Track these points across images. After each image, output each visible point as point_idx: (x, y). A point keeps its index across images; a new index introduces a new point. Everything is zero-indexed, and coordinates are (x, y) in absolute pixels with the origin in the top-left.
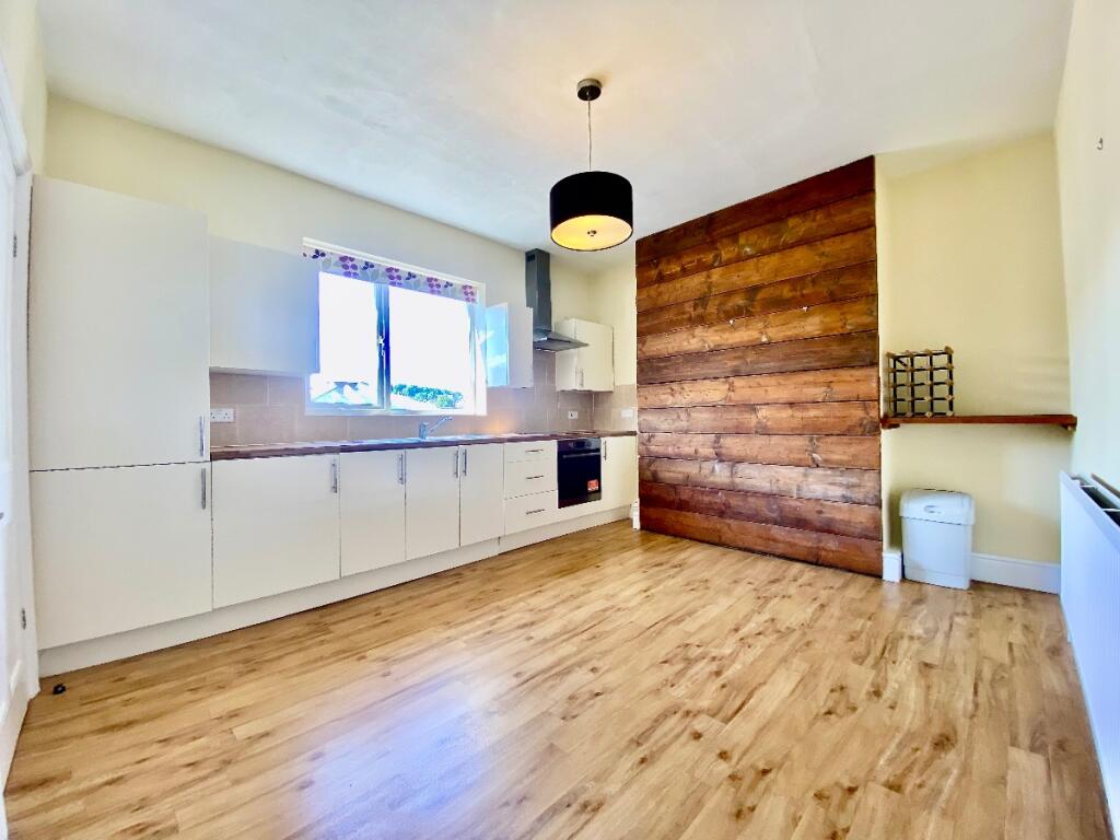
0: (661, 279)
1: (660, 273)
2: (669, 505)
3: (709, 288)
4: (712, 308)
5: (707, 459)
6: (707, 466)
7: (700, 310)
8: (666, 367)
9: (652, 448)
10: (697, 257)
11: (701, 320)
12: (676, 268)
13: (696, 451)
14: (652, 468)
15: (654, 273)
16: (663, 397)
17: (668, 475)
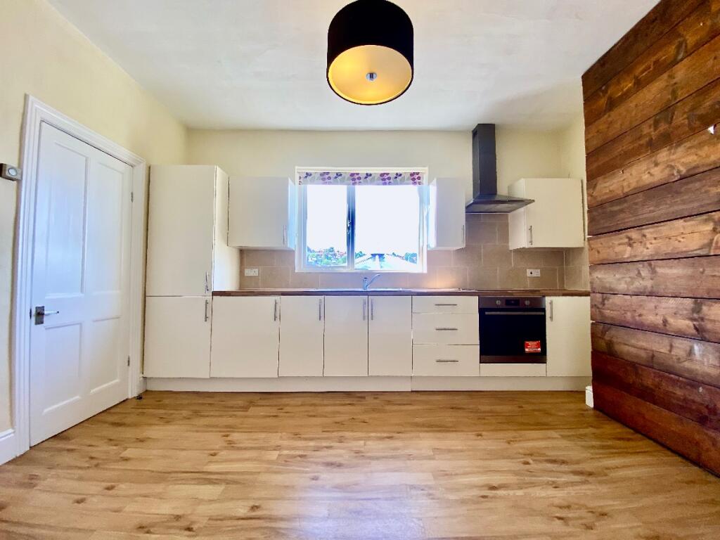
0: (612, 104)
1: (610, 98)
2: (630, 389)
3: (674, 92)
4: (680, 119)
5: (681, 335)
6: (681, 346)
7: (663, 127)
8: (622, 211)
9: (607, 312)
10: (654, 59)
11: (667, 140)
12: (629, 85)
13: (665, 322)
14: (607, 338)
15: (603, 101)
16: (618, 249)
17: (626, 348)
